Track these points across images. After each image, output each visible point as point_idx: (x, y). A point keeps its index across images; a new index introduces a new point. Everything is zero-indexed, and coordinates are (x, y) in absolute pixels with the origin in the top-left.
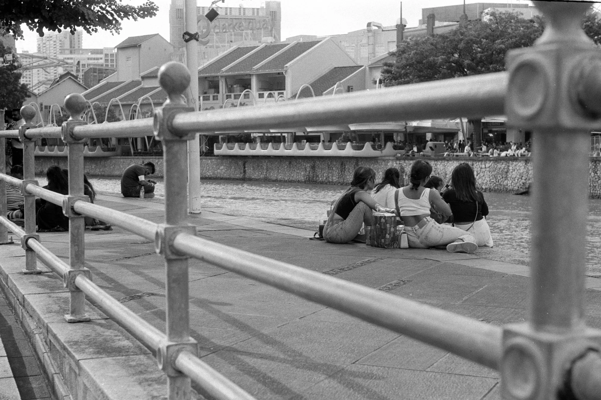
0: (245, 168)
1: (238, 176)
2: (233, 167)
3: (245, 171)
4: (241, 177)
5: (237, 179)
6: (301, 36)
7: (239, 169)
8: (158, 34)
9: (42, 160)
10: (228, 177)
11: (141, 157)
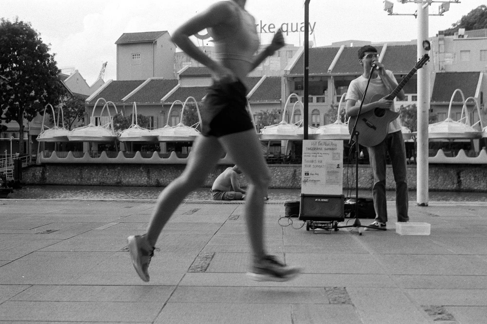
0: (459, 177)
1: (449, 186)
2: (441, 177)
3: (459, 182)
4: (454, 188)
5: (448, 191)
6: (352, 41)
7: (450, 180)
8: (167, 31)
9: (119, 168)
10: (434, 188)
11: (292, 165)
